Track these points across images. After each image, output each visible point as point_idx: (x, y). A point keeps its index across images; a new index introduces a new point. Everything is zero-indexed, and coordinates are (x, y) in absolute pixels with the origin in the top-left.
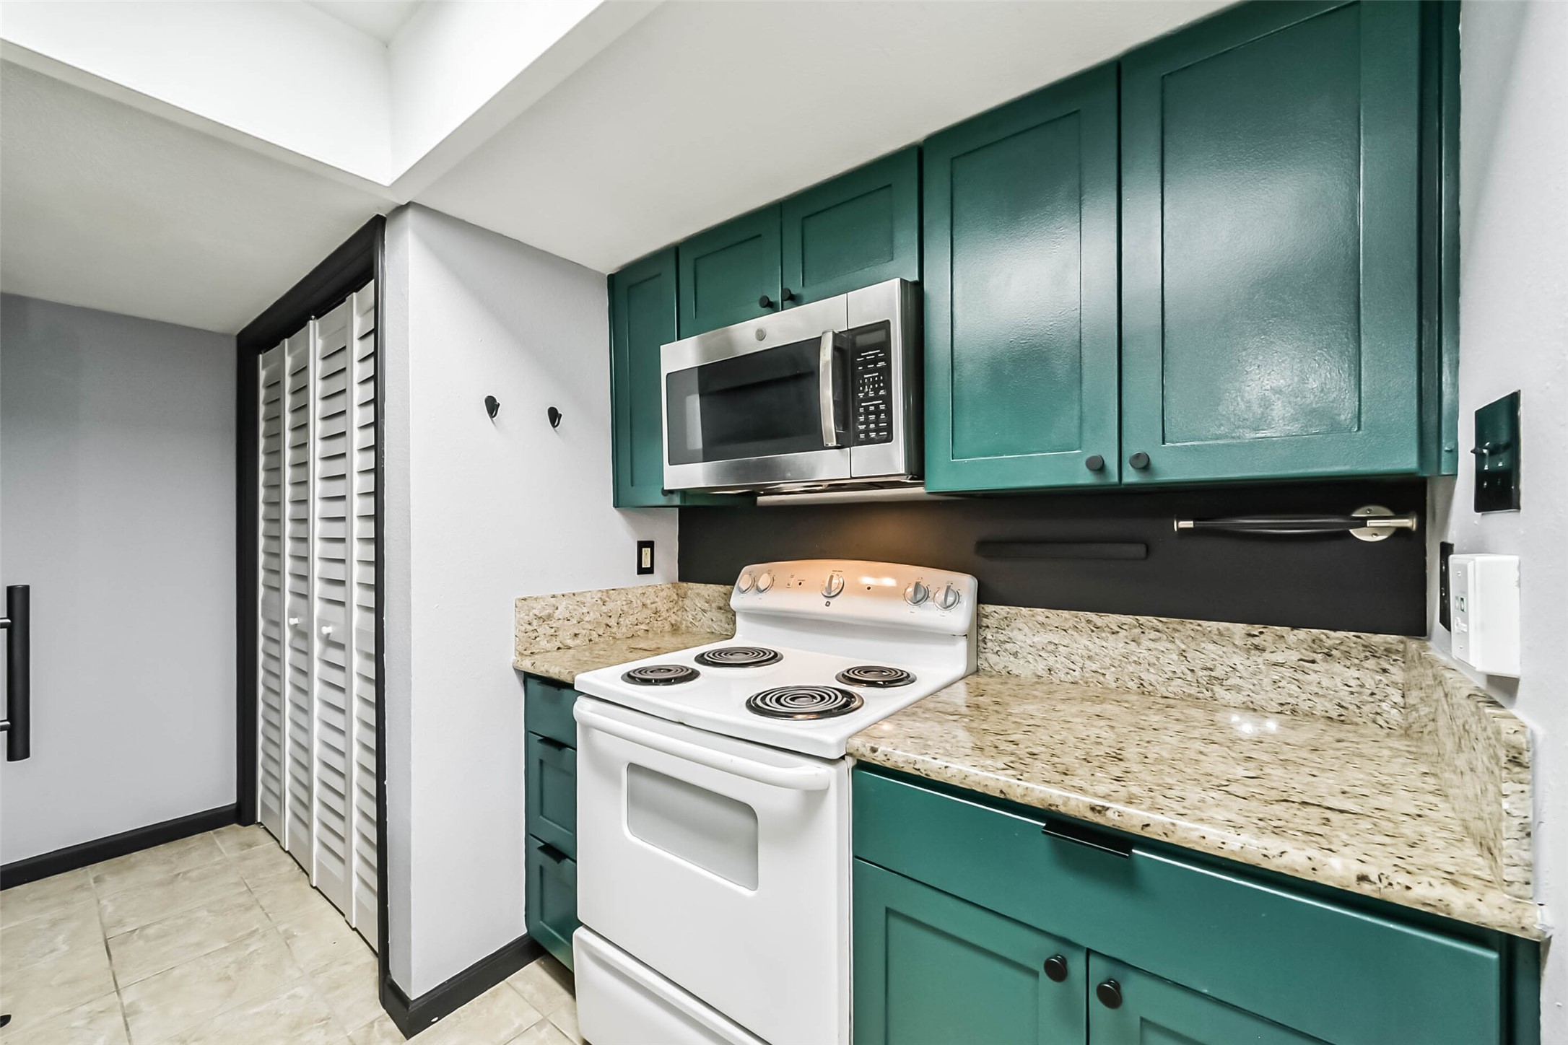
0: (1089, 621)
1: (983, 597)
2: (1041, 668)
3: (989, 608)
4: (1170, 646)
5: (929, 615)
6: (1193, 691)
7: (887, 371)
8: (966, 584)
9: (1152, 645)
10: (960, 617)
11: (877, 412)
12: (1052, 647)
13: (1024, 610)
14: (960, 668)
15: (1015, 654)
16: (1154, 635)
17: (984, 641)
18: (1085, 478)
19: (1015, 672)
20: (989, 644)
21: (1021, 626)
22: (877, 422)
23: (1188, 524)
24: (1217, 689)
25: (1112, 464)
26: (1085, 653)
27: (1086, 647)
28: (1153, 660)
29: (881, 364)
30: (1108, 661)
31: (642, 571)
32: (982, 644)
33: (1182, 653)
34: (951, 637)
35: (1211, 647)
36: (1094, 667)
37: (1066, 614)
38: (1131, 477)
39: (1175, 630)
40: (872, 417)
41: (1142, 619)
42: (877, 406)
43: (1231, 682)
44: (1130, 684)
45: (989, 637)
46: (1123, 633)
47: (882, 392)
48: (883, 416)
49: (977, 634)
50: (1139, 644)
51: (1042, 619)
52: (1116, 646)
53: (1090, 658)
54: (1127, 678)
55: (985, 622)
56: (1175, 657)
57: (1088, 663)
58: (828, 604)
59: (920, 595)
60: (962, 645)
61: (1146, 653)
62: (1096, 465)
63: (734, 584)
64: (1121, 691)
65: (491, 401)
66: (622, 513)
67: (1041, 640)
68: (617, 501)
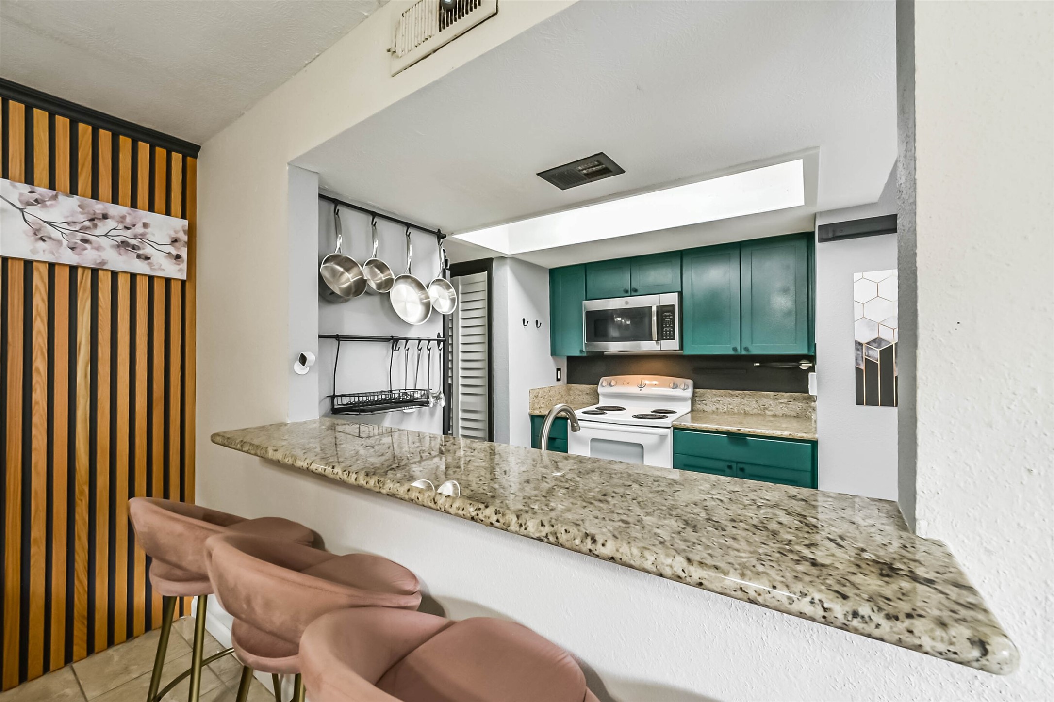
0: (729, 393)
1: (695, 387)
2: (714, 408)
3: (698, 390)
4: (753, 399)
5: (678, 392)
6: (760, 412)
7: (673, 319)
8: (690, 382)
9: (748, 399)
10: (689, 393)
11: (670, 331)
12: (717, 402)
13: (709, 390)
14: (689, 409)
15: (706, 405)
16: (748, 396)
17: (696, 401)
18: (731, 352)
19: (706, 410)
20: (697, 402)
21: (708, 395)
22: (670, 334)
23: (758, 364)
24: (766, 411)
25: (739, 348)
26: (728, 403)
27: (728, 401)
28: (748, 404)
29: (671, 317)
30: (735, 405)
31: (558, 380)
32: (695, 402)
33: (757, 401)
34: (686, 399)
35: (764, 399)
36: (731, 407)
37: (722, 391)
38: (744, 353)
39: (755, 395)
40: (668, 332)
41: (745, 392)
42: (670, 329)
43: (770, 409)
44: (742, 411)
45: (697, 399)
46: (739, 396)
47: (671, 325)
48: (672, 332)
49: (693, 399)
50: (744, 399)
51: (714, 393)
52: (737, 400)
53: (730, 404)
54: (740, 409)
55: (696, 395)
56: (754, 402)
57: (729, 406)
58: (641, 390)
59: (675, 386)
60: (689, 402)
61: (746, 402)
62: (735, 349)
63: (598, 384)
64: (739, 413)
65: (524, 320)
66: (553, 358)
67: (714, 399)
68: (554, 353)
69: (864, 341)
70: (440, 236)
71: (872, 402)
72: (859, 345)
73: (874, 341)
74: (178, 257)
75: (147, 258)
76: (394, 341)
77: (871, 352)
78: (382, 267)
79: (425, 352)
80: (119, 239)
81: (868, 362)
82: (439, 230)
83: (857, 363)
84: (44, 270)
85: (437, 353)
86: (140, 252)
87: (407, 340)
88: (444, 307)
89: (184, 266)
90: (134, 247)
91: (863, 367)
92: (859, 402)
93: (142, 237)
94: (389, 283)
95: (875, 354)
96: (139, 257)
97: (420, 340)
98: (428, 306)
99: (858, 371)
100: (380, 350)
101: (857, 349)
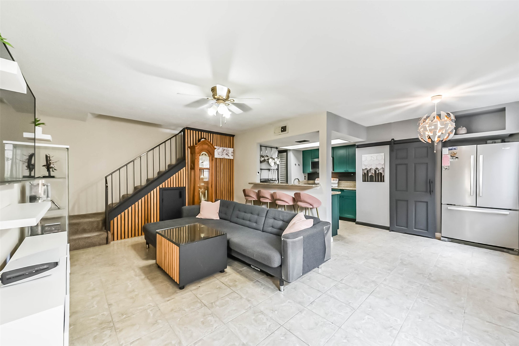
1: (339, 180)
2: (344, 186)
3: (340, 181)
5: (334, 182)
10: (337, 182)
13: (342, 181)
14: (337, 186)
15: (341, 184)
18: (344, 172)
19: (342, 186)
23: (352, 174)
31: (305, 179)
33: (353, 184)
34: (337, 183)
37: (345, 181)
38: (347, 172)
41: (351, 181)
49: (338, 183)
52: (349, 184)
59: (334, 180)
62: (345, 171)
63: (315, 180)
64: (350, 187)
65: (295, 164)
66: (304, 174)
67: (344, 183)
68: (304, 172)
69: (364, 169)
70: (277, 148)
71: (365, 181)
72: (363, 169)
73: (366, 169)
74: (232, 155)
75: (229, 156)
76: (269, 170)
77: (365, 171)
78: (268, 156)
79: (274, 171)
80: (226, 153)
81: (364, 173)
82: (277, 147)
83: (363, 174)
84: (218, 159)
85: (276, 172)
86: (228, 155)
87: (271, 169)
88: (278, 163)
89: (233, 157)
90: (228, 154)
91: (364, 174)
92: (363, 181)
93: (228, 152)
94: (269, 159)
95: (366, 172)
96: (228, 156)
97: (273, 169)
98: (275, 163)
99: (363, 175)
100: (267, 171)
101: (363, 170)
